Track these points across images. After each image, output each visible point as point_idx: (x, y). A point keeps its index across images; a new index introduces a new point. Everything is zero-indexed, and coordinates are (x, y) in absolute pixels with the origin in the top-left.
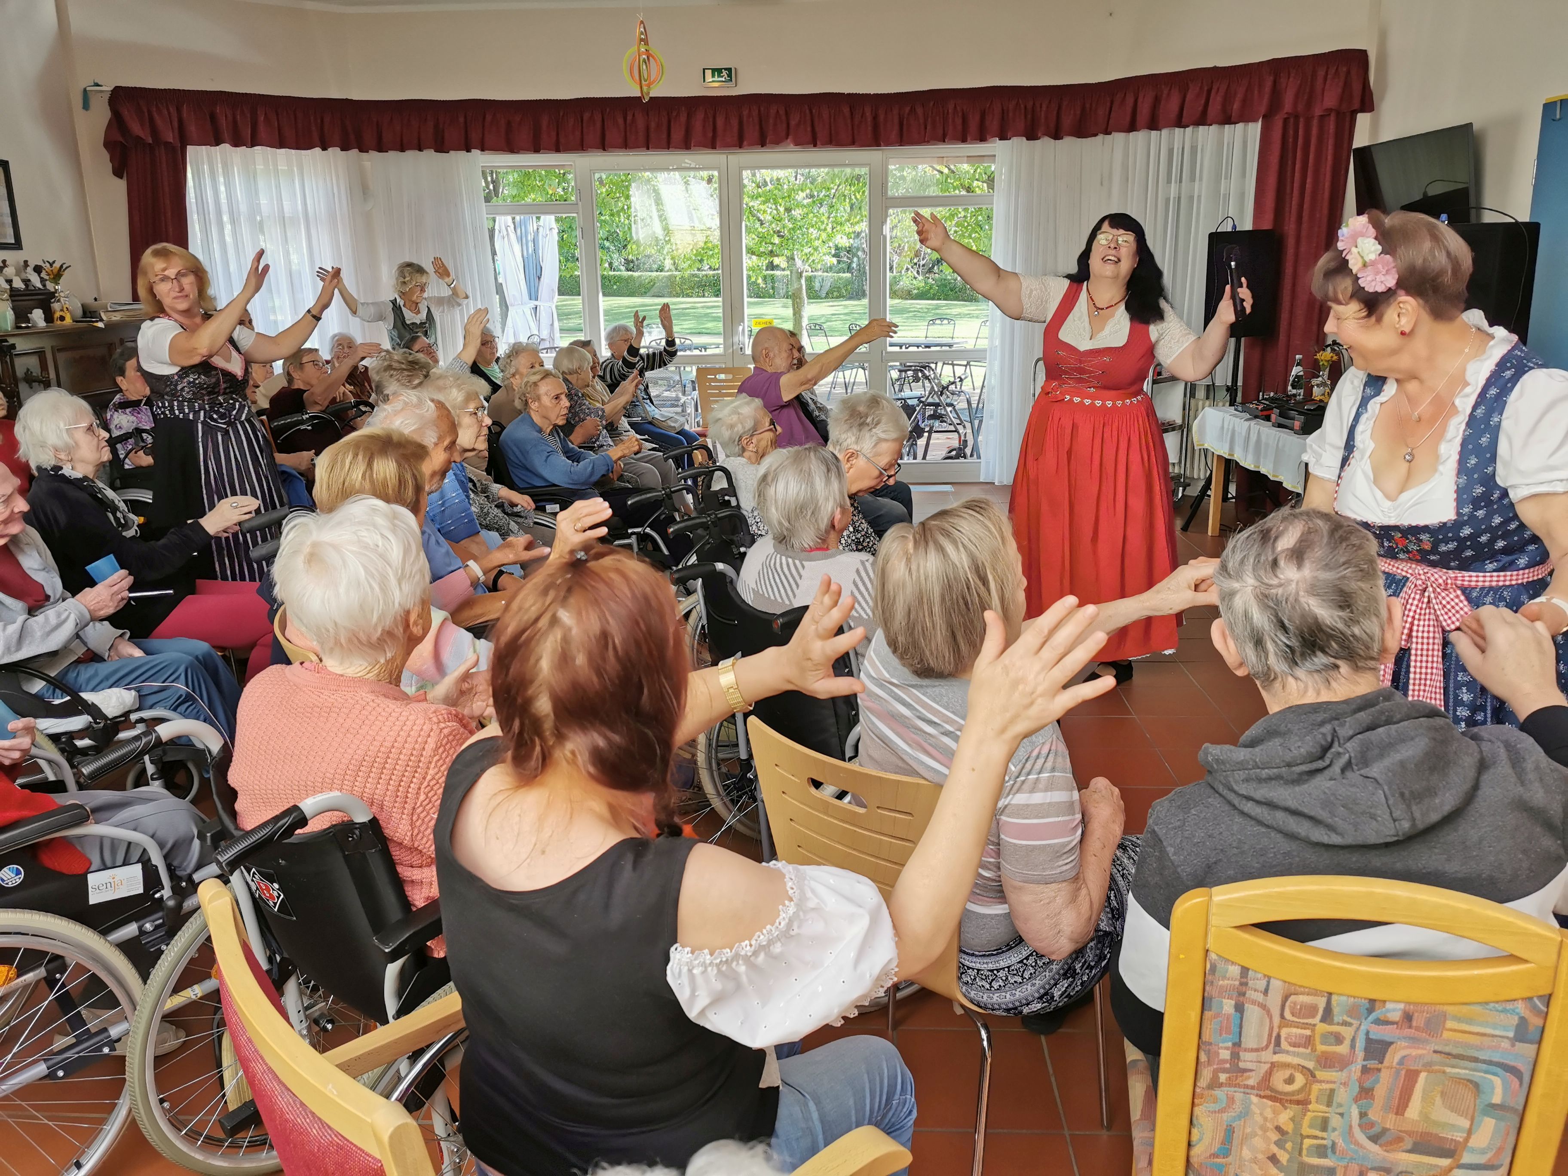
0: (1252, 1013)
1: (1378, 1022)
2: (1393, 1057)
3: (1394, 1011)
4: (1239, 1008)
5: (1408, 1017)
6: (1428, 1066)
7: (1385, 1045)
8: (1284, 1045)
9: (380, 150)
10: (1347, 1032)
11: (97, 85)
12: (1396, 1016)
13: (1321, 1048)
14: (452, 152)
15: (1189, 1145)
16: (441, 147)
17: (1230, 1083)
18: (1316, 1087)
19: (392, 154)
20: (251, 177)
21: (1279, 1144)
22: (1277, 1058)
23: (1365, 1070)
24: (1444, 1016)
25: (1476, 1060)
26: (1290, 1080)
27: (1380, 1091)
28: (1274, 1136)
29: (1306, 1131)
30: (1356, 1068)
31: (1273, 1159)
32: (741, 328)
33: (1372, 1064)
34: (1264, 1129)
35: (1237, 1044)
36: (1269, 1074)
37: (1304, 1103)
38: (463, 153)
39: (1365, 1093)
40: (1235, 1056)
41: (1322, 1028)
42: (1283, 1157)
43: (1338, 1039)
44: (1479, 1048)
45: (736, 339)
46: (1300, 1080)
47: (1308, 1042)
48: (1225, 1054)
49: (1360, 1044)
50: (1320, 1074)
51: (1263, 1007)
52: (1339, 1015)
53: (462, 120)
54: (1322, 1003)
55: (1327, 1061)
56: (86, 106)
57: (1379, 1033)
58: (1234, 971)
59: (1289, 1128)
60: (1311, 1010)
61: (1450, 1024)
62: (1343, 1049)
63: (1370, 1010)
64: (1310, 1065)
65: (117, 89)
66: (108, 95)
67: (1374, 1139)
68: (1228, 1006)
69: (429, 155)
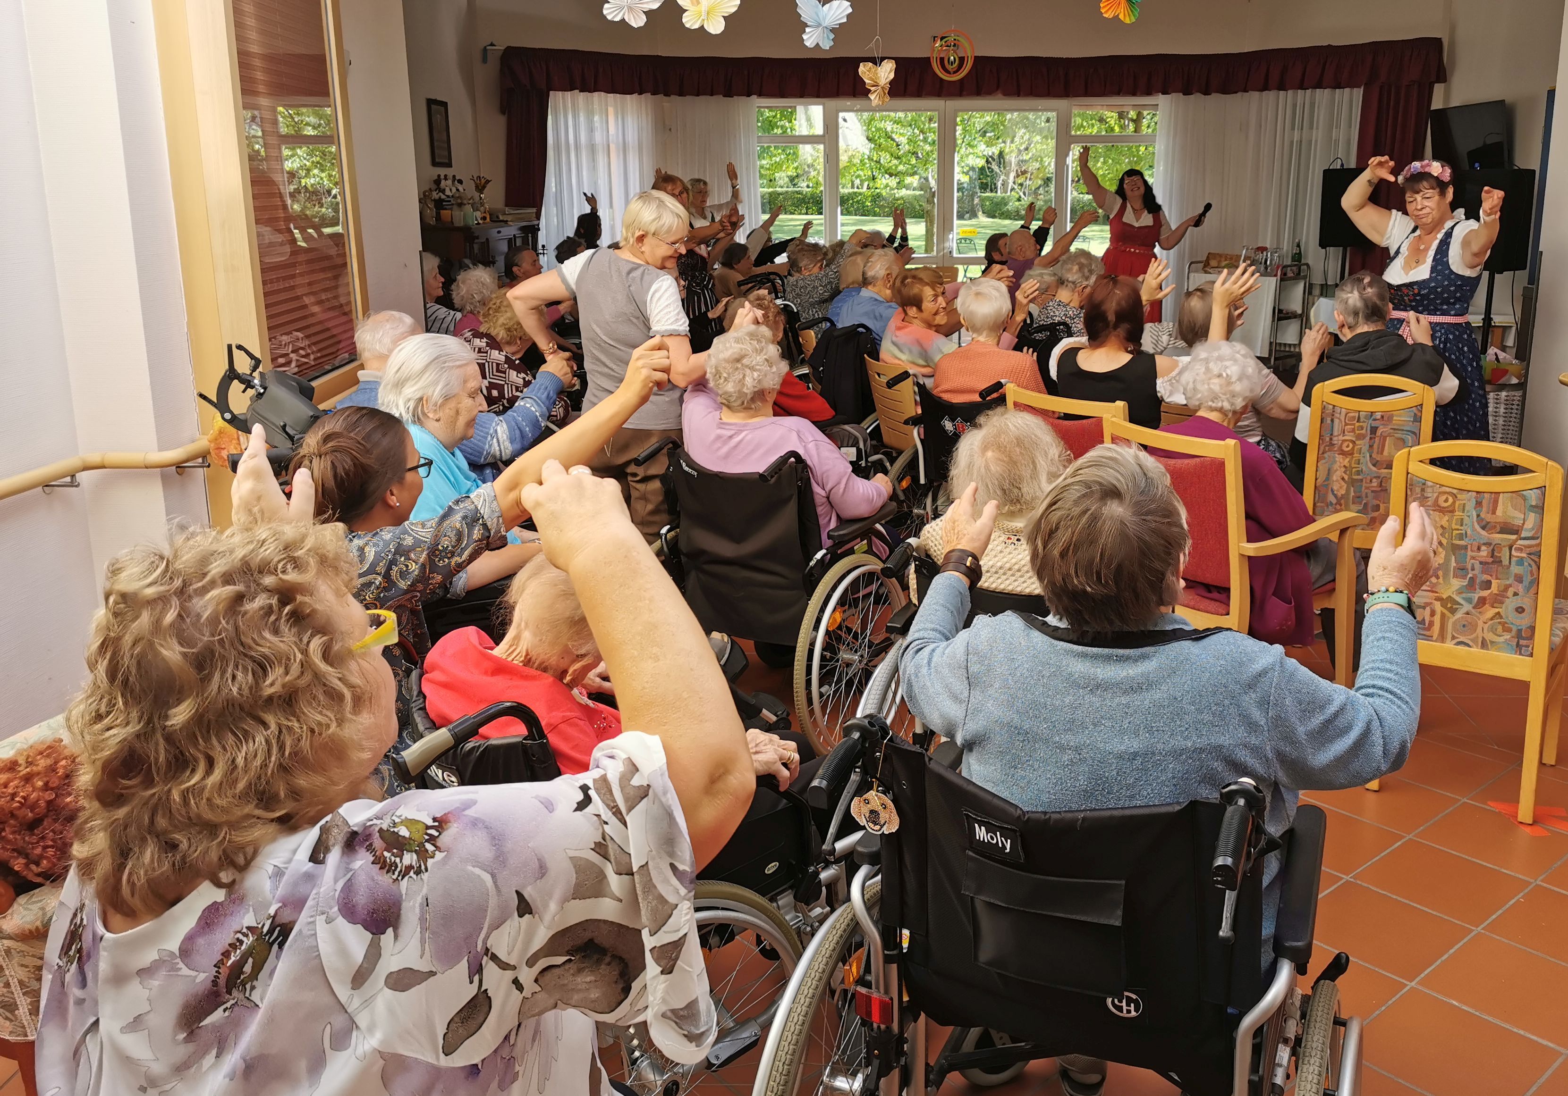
0: (1336, 421)
1: (1375, 420)
2: (1379, 433)
3: (1378, 416)
4: (1332, 421)
5: (1382, 417)
6: (1390, 435)
7: (1377, 428)
8: (1346, 433)
9: (681, 94)
10: (1364, 425)
11: (492, 45)
12: (1379, 417)
13: (1357, 432)
14: (735, 97)
15: (1316, 479)
16: (728, 94)
17: (1330, 450)
18: (1356, 447)
19: (689, 98)
20: (590, 114)
21: (1345, 472)
22: (1346, 438)
23: (1371, 438)
24: (1392, 416)
25: (1403, 430)
26: (1348, 446)
27: (1375, 446)
28: (1343, 469)
29: (1353, 465)
30: (1368, 438)
31: (1343, 479)
32: (951, 236)
33: (1373, 436)
34: (1340, 467)
35: (1332, 435)
36: (1342, 444)
37: (1352, 454)
38: (744, 98)
39: (1371, 446)
40: (1331, 439)
41: (1357, 424)
42: (1346, 477)
43: (1362, 428)
44: (1403, 425)
45: (947, 245)
46: (1351, 445)
47: (1353, 431)
48: (1328, 439)
49: (1369, 429)
50: (1357, 442)
51: (1339, 419)
52: (1362, 420)
53: (746, 73)
54: (1357, 415)
55: (1360, 437)
56: (485, 60)
57: (1374, 424)
58: (1331, 407)
59: (1348, 465)
60: (1354, 417)
61: (1395, 418)
62: (1363, 432)
63: (1371, 416)
64: (1354, 439)
65: (509, 48)
66: (501, 53)
67: (1374, 465)
68: (1329, 421)
69: (719, 98)
